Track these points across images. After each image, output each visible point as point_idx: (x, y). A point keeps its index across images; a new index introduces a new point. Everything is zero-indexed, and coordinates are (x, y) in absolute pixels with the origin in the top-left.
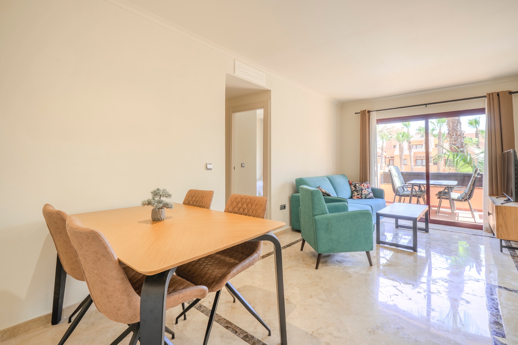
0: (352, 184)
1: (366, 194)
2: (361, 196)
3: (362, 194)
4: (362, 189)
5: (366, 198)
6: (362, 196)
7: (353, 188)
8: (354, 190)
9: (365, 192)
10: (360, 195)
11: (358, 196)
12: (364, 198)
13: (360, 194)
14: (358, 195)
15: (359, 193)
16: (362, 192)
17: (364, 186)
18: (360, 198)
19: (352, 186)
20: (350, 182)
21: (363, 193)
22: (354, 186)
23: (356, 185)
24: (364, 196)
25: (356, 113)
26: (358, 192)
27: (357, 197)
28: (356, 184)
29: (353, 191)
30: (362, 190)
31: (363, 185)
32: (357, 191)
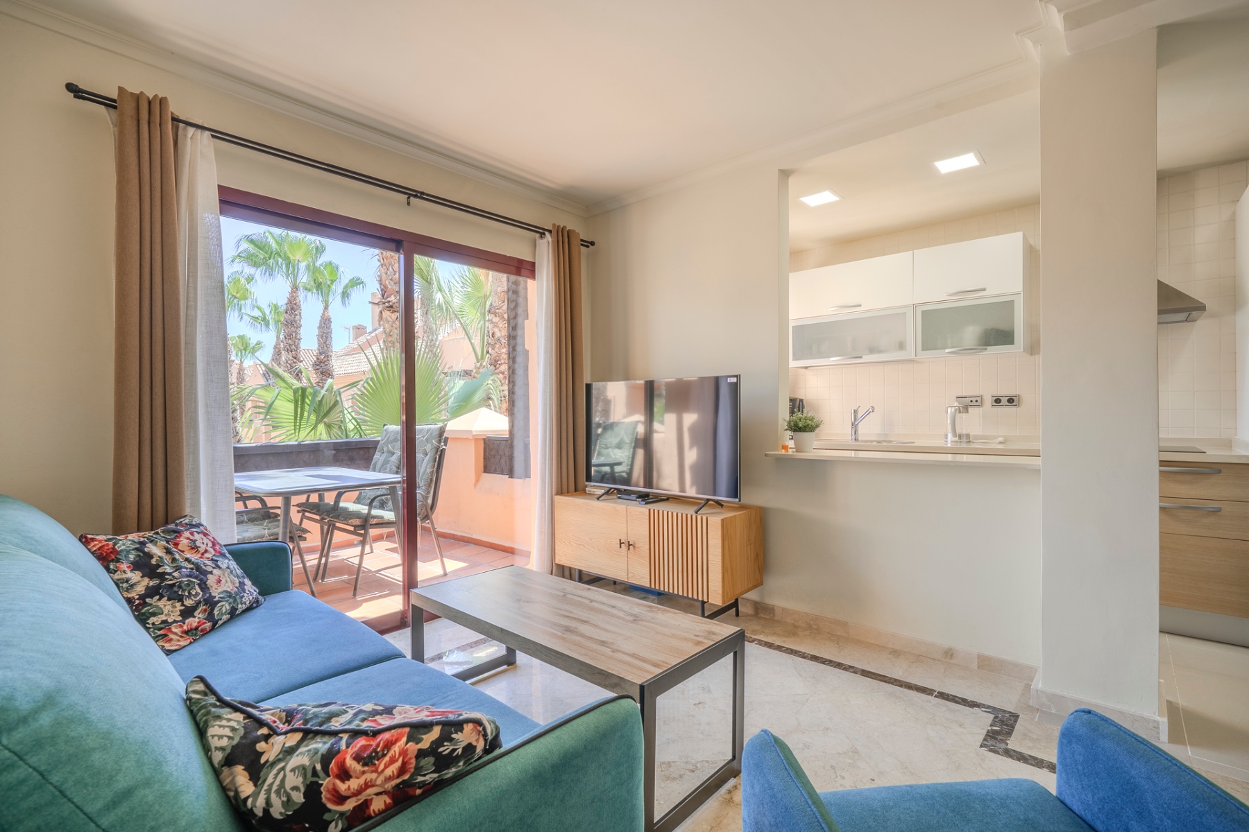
0: (114, 551)
1: (229, 595)
2: (210, 617)
3: (211, 603)
4: (198, 568)
5: (233, 615)
6: (216, 612)
7: (135, 576)
8: (152, 592)
9: (219, 581)
10: (202, 607)
11: (192, 622)
12: (225, 617)
13: (198, 603)
14: (187, 613)
15: (189, 602)
16: (204, 586)
17: (194, 548)
18: (208, 625)
19: (124, 566)
20: (95, 546)
21: (216, 592)
22: (136, 566)
23: (150, 556)
24: (226, 607)
25: (71, 88)
26: (180, 599)
27: (186, 632)
28: (143, 544)
29: (142, 597)
30: (200, 573)
31: (184, 542)
32: (174, 593)
